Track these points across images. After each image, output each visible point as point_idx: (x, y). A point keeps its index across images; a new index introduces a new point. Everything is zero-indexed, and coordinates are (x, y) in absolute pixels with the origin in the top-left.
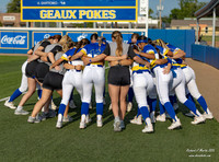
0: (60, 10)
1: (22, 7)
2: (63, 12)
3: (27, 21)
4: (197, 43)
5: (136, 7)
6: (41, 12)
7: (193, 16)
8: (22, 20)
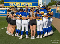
0: (15, 3)
1: (4, 2)
2: (16, 4)
3: (6, 6)
4: (56, 13)
5: (38, 2)
6: (10, 4)
7: (55, 5)
8: (4, 6)
